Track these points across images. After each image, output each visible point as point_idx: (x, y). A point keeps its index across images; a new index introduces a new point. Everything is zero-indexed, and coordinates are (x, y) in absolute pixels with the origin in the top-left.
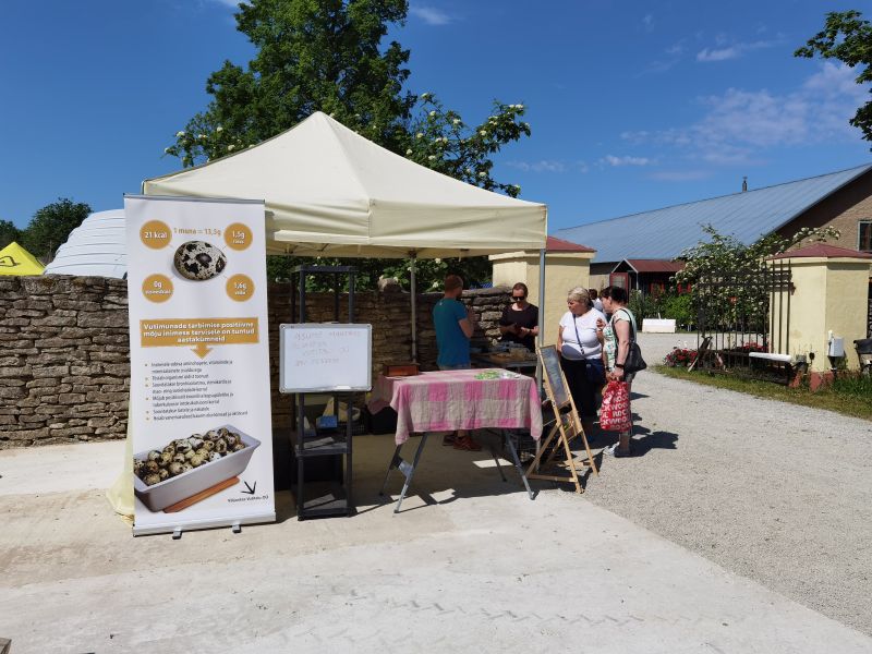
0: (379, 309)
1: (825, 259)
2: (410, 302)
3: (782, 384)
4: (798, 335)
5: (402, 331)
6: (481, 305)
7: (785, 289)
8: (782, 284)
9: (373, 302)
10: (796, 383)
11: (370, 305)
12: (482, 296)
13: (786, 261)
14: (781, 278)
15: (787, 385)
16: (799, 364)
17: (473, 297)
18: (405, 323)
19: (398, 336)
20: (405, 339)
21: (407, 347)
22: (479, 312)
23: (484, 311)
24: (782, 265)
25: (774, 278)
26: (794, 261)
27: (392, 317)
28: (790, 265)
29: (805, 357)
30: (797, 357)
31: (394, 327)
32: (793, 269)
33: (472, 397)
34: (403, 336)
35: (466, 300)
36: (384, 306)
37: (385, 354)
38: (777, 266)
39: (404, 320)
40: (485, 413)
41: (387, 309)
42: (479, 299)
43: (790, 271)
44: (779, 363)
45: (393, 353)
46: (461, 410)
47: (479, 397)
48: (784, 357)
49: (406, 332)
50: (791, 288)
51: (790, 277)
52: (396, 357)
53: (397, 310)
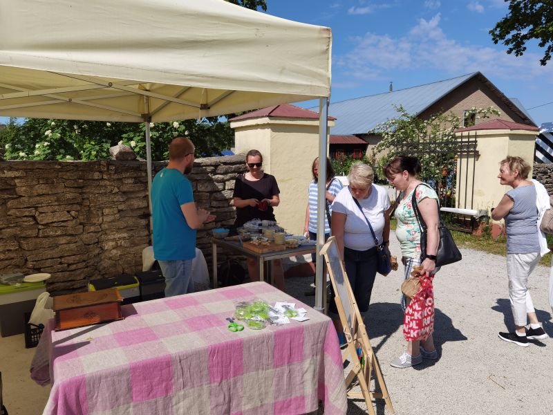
0: (109, 180)
1: (508, 131)
2: (146, 171)
3: (467, 233)
4: (481, 194)
5: (137, 203)
6: (225, 173)
7: (471, 156)
8: (468, 152)
9: (101, 172)
10: (479, 232)
11: (96, 175)
12: (225, 163)
13: (472, 133)
14: (468, 147)
15: (471, 233)
16: (482, 217)
17: (216, 166)
18: (142, 195)
19: (132, 210)
20: (141, 212)
21: (143, 222)
22: (223, 181)
23: (228, 180)
24: (469, 137)
25: (461, 147)
26: (480, 132)
27: (125, 189)
28: (476, 136)
29: (487, 212)
30: (480, 211)
31: (128, 199)
32: (477, 139)
33: (224, 375)
34: (139, 209)
35: (209, 169)
36: (116, 177)
37: (119, 230)
38: (465, 137)
39: (139, 191)
40: (250, 399)
41: (118, 179)
42: (222, 168)
43: (476, 141)
44: (465, 216)
45: (128, 229)
46: (201, 404)
47: (238, 371)
48: (468, 211)
49: (142, 204)
50: (477, 155)
51: (475, 146)
52: (131, 233)
53: (130, 181)
